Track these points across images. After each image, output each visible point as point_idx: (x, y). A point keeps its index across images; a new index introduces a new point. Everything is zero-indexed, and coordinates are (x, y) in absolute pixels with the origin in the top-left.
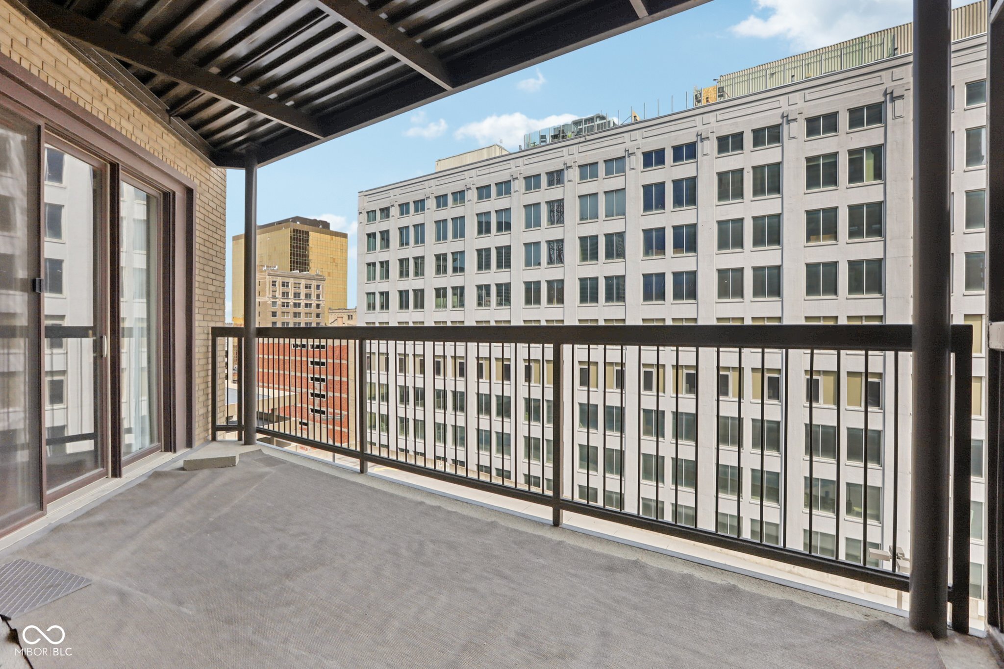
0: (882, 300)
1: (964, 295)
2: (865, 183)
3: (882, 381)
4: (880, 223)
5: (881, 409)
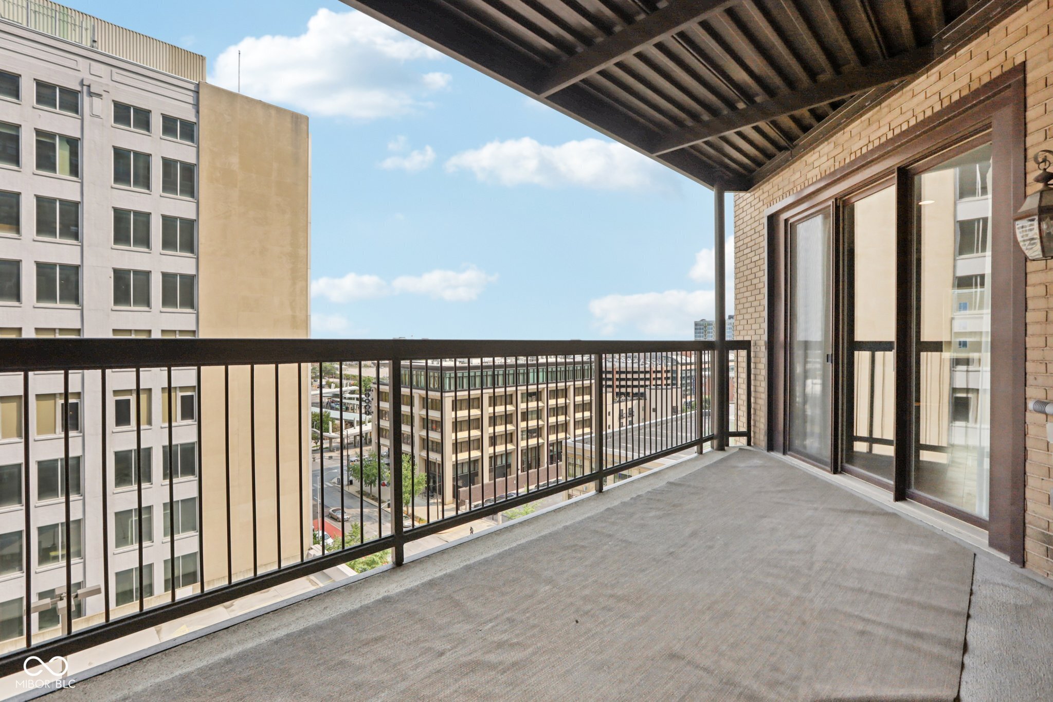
0: (79, 312)
1: (161, 312)
2: (58, 175)
3: (80, 401)
4: (77, 226)
5: (81, 432)
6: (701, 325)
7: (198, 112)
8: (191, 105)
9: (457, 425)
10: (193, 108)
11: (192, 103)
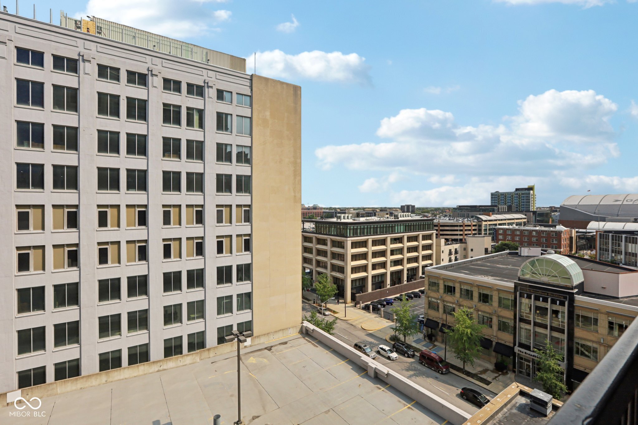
1: (236, 196)
2: (195, 128)
3: (203, 241)
6: (495, 195)
7: (252, 90)
8: (249, 87)
9: (355, 257)
10: (249, 88)
11: (249, 85)
